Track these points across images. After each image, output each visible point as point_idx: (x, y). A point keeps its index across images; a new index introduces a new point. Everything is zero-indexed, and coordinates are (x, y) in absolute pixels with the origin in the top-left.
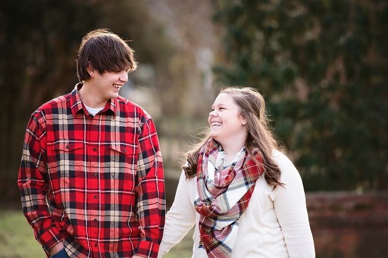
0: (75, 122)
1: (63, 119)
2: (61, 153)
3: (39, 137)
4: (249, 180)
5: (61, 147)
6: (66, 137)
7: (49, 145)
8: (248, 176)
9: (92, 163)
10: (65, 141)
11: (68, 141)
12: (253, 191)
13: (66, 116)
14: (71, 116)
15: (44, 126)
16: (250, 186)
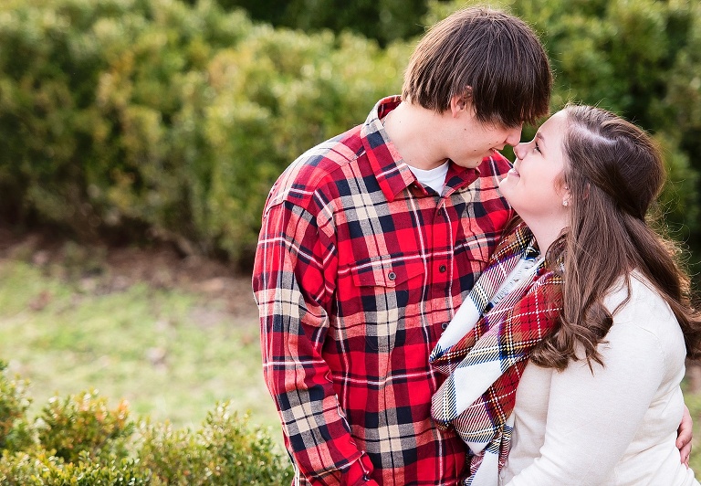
0: (392, 209)
1: (365, 207)
2: (378, 293)
3: (322, 263)
4: (510, 347)
5: (379, 278)
6: (384, 251)
7: (344, 275)
8: (509, 337)
9: (434, 301)
10: (383, 262)
11: (390, 261)
12: (521, 374)
13: (368, 198)
14: (378, 196)
15: (329, 230)
16: (512, 361)
